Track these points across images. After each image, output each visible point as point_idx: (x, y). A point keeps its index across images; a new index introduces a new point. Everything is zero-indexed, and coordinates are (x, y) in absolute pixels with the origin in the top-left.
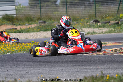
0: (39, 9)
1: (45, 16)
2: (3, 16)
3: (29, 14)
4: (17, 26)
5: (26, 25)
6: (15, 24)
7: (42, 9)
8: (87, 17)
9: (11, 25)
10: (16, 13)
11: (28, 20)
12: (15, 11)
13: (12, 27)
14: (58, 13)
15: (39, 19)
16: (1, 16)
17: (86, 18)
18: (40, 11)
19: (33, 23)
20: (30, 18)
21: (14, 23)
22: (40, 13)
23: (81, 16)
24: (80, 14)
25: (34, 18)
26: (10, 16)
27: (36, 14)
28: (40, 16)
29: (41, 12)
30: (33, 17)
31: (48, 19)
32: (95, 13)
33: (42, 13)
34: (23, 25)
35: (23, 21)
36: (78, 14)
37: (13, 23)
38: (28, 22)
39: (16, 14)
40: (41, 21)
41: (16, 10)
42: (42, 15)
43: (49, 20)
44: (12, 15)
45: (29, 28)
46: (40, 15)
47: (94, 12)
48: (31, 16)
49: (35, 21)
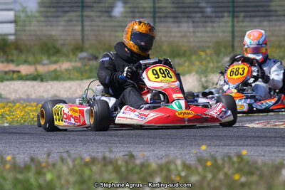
0: (80, 23)
1: (93, 42)
3: (51, 36)
4: (18, 65)
5: (44, 65)
6: (12, 61)
7: (86, 23)
8: (209, 47)
9: (3, 62)
10: (16, 30)
11: (48, 50)
12: (12, 25)
15: (78, 48)
17: (208, 51)
18: (79, 28)
19: (62, 59)
20: (54, 47)
21: (10, 58)
22: (79, 33)
23: (193, 44)
24: (192, 39)
25: (63, 45)
28: (80, 42)
29: (83, 30)
30: (60, 42)
32: (230, 39)
33: (86, 33)
34: (35, 64)
35: (34, 54)
36: (185, 40)
37: (8, 56)
38: (49, 57)
39: (15, 34)
40: (84, 55)
41: (15, 22)
42: (85, 37)
44: (6, 37)
45: (55, 71)
46: (80, 38)
47: (230, 34)
48: (57, 40)
49: (67, 56)
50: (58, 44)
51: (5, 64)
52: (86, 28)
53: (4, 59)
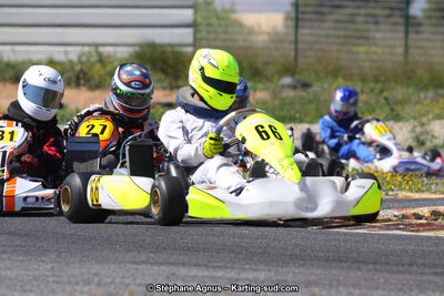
1: (311, 60)
2: (137, 49)
9: (164, 88)
10: (195, 39)
12: (190, 30)
13: (166, 96)
14: (373, 49)
15: (289, 70)
16: (131, 49)
18: (292, 38)
22: (293, 46)
25: (267, 64)
26: (164, 52)
27: (277, 49)
29: (296, 42)
31: (322, 75)
33: (300, 46)
39: (194, 45)
41: (193, 25)
43: (330, 79)
44: (177, 49)
46: (293, 53)
49: (268, 79)
50: (259, 63)
51: (167, 92)
52: (300, 38)
53: (166, 84)
